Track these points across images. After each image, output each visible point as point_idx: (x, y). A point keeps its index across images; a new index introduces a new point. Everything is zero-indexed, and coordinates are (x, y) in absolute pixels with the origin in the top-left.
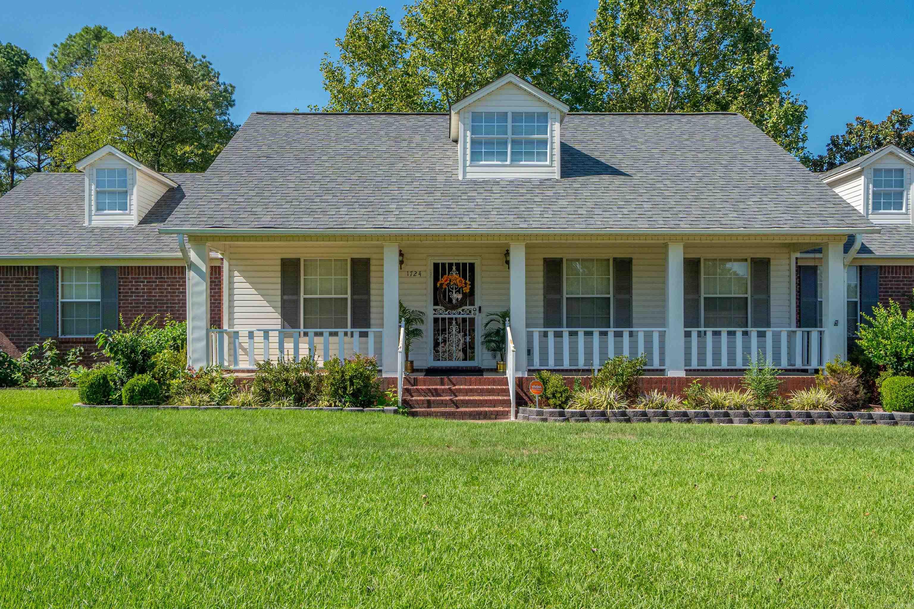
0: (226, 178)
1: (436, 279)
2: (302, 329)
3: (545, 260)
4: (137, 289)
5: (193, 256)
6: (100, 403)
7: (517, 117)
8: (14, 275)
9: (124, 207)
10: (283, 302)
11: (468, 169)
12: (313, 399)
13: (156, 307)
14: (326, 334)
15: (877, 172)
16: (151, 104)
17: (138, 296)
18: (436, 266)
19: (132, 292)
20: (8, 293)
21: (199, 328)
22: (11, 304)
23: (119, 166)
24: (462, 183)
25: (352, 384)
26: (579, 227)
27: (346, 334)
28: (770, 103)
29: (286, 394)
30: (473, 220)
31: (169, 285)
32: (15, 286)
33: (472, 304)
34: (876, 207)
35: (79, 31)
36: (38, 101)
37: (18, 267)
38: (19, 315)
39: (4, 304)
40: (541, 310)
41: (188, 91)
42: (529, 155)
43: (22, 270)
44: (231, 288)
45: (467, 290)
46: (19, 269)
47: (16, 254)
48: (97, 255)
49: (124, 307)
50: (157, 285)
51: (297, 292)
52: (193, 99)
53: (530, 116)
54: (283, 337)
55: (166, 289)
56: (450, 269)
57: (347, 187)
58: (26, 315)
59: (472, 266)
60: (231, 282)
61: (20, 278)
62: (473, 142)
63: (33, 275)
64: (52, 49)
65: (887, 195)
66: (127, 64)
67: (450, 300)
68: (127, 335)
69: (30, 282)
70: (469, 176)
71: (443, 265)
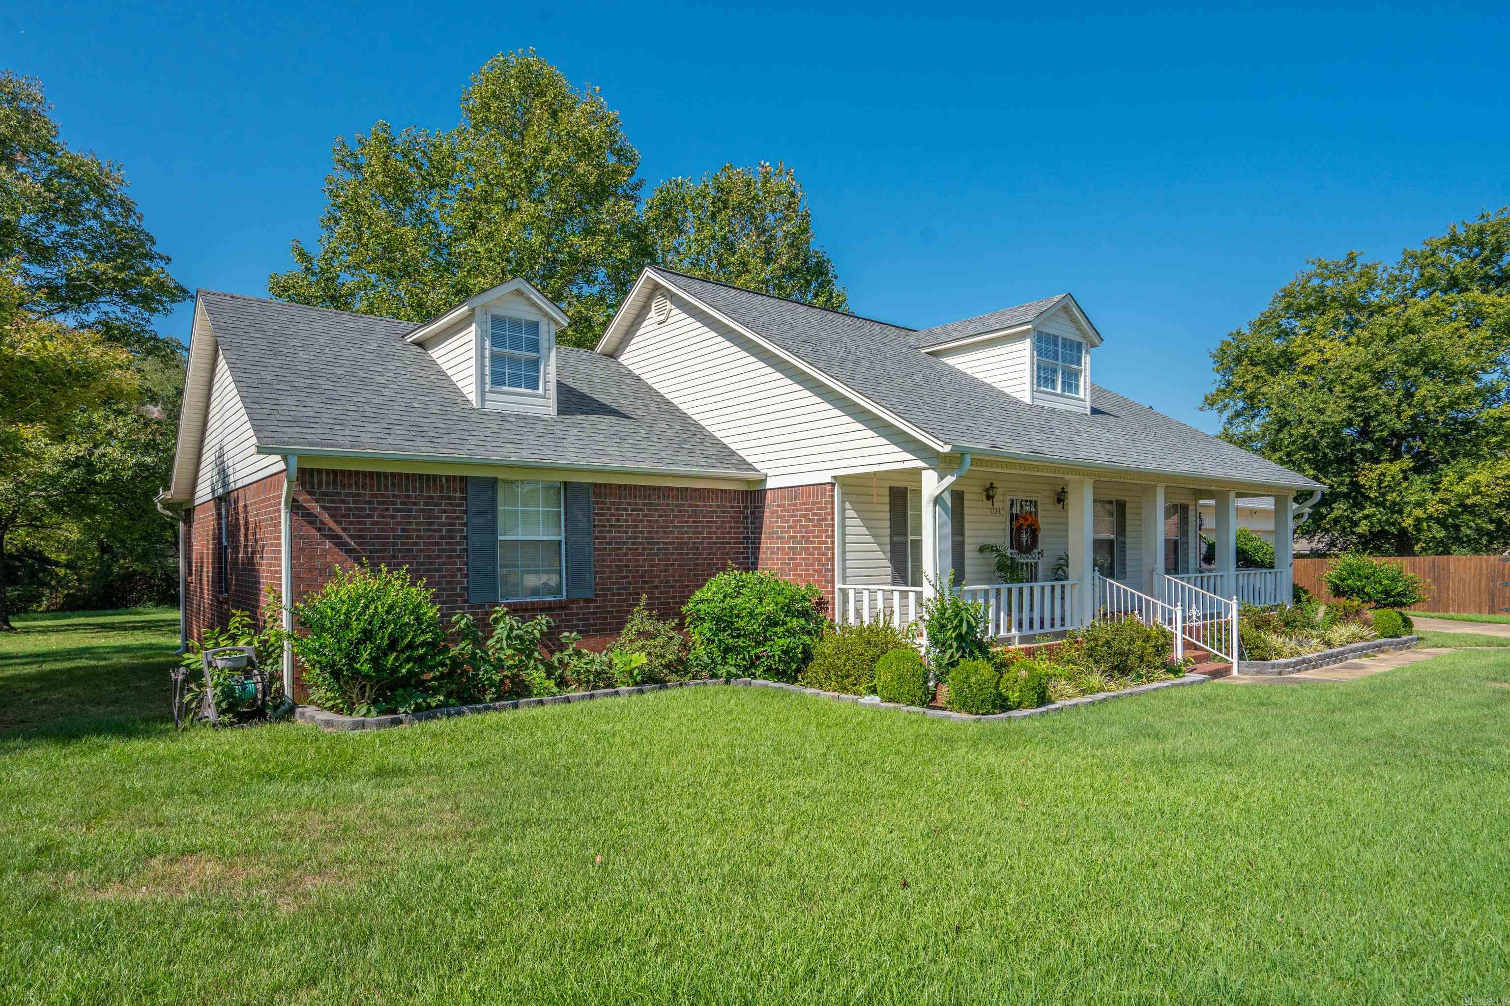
1: (1013, 517)
4: (618, 520)
7: (1064, 342)
8: (422, 492)
9: (532, 383)
10: (892, 544)
13: (644, 549)
17: (619, 532)
18: (1011, 502)
19: (611, 526)
20: (410, 523)
22: (416, 544)
31: (660, 516)
32: (422, 510)
33: (1036, 546)
37: (428, 476)
38: (430, 564)
39: (402, 544)
42: (1069, 386)
43: (435, 481)
46: (431, 480)
49: (600, 550)
50: (645, 516)
53: (1071, 344)
55: (657, 521)
58: (444, 564)
59: (1036, 503)
61: (432, 498)
62: (1037, 364)
63: (455, 490)
67: (1022, 543)
69: (451, 505)
70: (1036, 402)
71: (1017, 502)
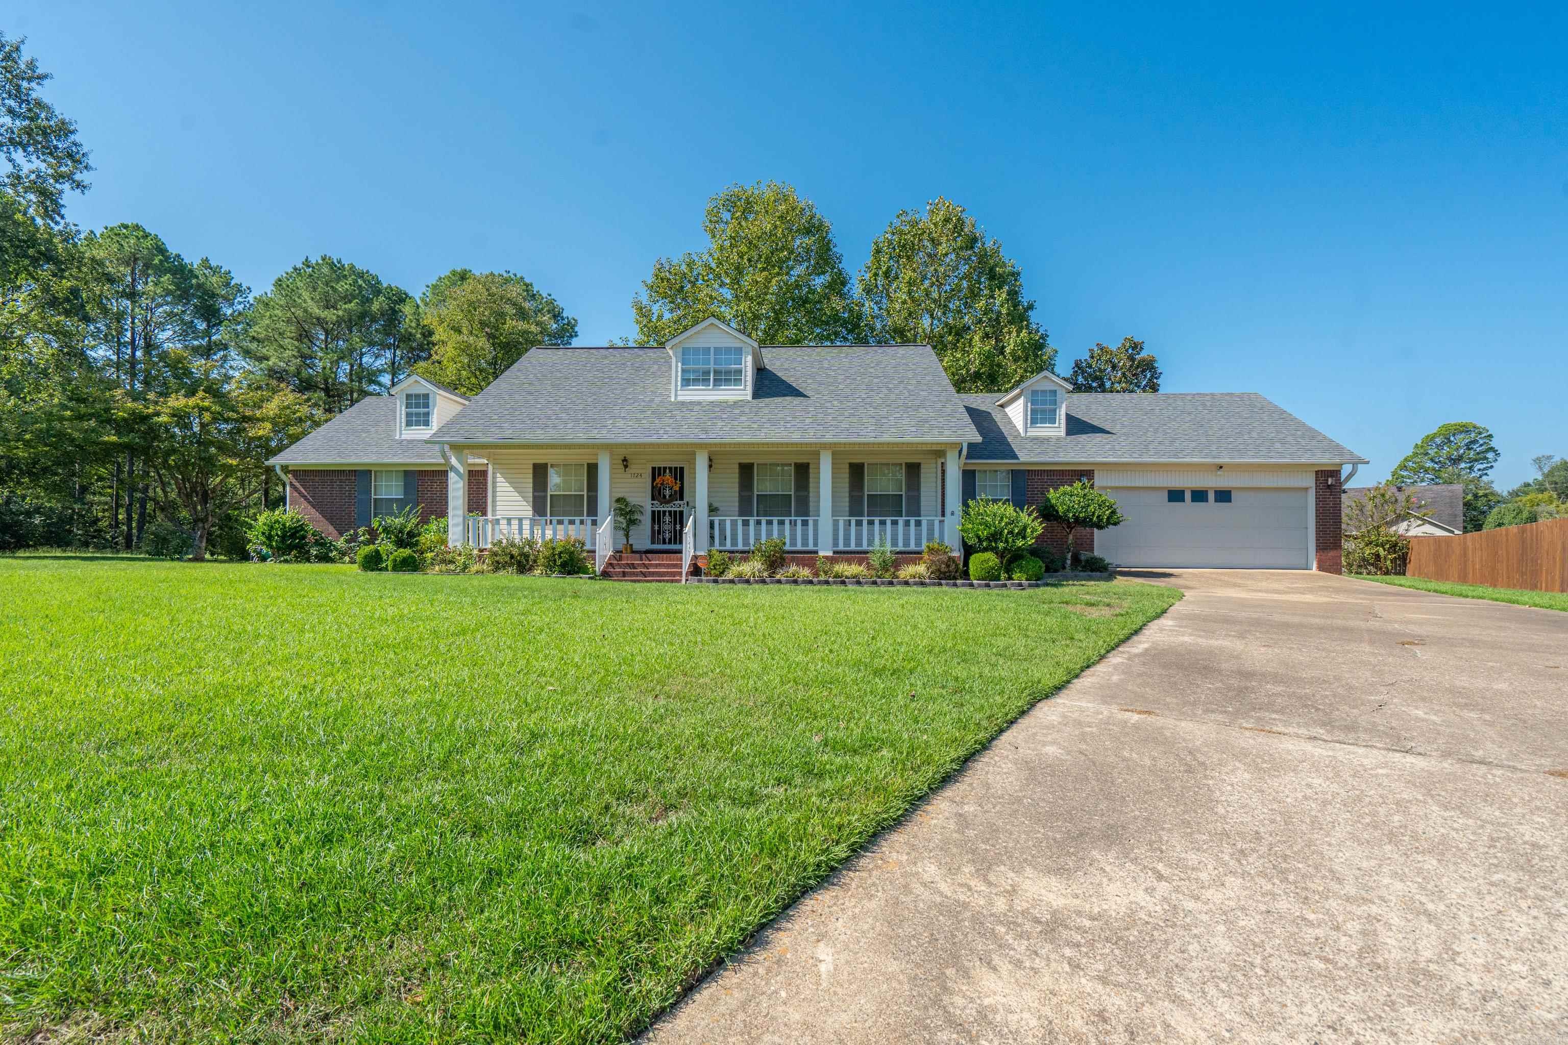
0: (490, 401)
1: (654, 479)
2: (548, 518)
3: (740, 464)
4: (432, 488)
5: (454, 461)
6: (372, 570)
7: (718, 350)
8: (338, 477)
9: (426, 423)
10: (534, 497)
11: (679, 393)
12: (531, 569)
14: (566, 522)
15: (1034, 393)
16: (490, 336)
17: (432, 494)
18: (654, 469)
19: (428, 491)
20: (333, 491)
21: (458, 516)
22: (335, 499)
23: (422, 391)
24: (672, 404)
25: (560, 557)
26: (745, 439)
27: (582, 522)
28: (1010, 333)
29: (511, 565)
30: (666, 432)
32: (339, 486)
33: (682, 499)
34: (1034, 421)
35: (448, 274)
36: (410, 334)
37: (341, 470)
38: (341, 508)
39: (330, 499)
40: (737, 504)
41: (522, 325)
42: (727, 381)
43: (344, 473)
44: (494, 487)
45: (677, 488)
46: (342, 472)
47: (339, 460)
48: (400, 461)
49: (421, 502)
51: (545, 490)
52: (527, 332)
53: (728, 350)
54: (533, 523)
56: (665, 472)
57: (581, 407)
58: (347, 508)
59: (682, 469)
60: (494, 483)
61: (344, 480)
62: (683, 371)
63: (352, 477)
64: (424, 289)
65: (1043, 412)
66: (471, 303)
67: (665, 496)
68: (397, 521)
69: (350, 482)
70: (680, 398)
71: (659, 468)
